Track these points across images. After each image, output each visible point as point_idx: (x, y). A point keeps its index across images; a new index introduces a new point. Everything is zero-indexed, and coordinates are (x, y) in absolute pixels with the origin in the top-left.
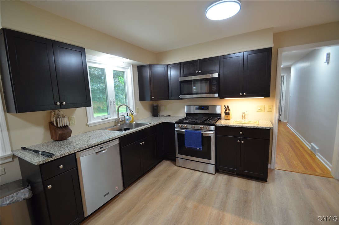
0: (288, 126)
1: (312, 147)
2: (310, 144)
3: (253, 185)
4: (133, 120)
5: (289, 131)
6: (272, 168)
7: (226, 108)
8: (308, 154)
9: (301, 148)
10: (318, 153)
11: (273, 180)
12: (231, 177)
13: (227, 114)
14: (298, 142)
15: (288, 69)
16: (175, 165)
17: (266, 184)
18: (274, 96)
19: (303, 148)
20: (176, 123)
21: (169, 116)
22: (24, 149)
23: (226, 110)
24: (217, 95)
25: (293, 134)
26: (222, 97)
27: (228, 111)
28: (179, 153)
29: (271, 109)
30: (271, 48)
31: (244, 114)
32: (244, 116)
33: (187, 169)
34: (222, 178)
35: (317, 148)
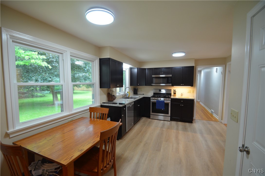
0: (201, 103)
1: (212, 112)
2: (211, 110)
3: (187, 124)
4: (129, 95)
5: (201, 106)
6: (194, 119)
7: (174, 90)
8: (210, 114)
9: (206, 112)
10: (214, 114)
11: (195, 123)
12: (177, 122)
13: (175, 93)
14: (205, 110)
15: (200, 72)
16: (150, 118)
17: (192, 124)
18: (195, 86)
19: (208, 112)
20: (151, 97)
21: (143, 94)
22: (103, 103)
23: (174, 92)
24: (171, 84)
25: (203, 107)
26: (173, 85)
27: (175, 92)
28: (152, 112)
29: (194, 91)
30: (194, 66)
31: (182, 94)
32: (182, 95)
33: (156, 120)
34: (174, 123)
35: (213, 111)
